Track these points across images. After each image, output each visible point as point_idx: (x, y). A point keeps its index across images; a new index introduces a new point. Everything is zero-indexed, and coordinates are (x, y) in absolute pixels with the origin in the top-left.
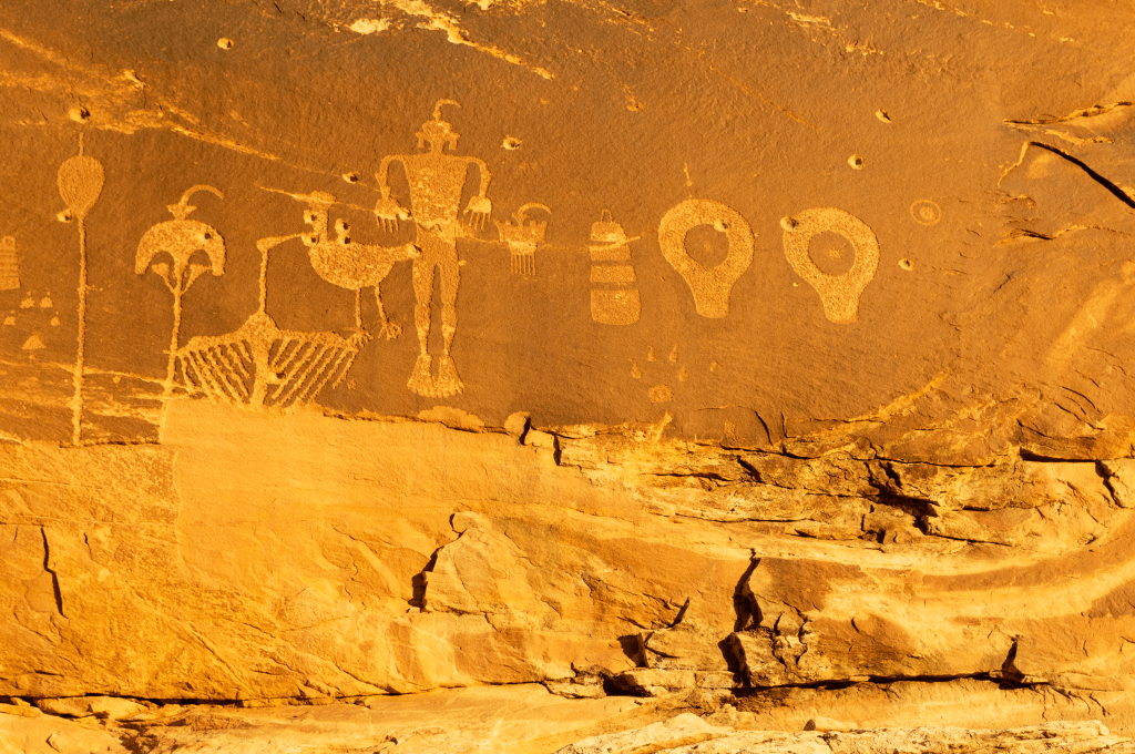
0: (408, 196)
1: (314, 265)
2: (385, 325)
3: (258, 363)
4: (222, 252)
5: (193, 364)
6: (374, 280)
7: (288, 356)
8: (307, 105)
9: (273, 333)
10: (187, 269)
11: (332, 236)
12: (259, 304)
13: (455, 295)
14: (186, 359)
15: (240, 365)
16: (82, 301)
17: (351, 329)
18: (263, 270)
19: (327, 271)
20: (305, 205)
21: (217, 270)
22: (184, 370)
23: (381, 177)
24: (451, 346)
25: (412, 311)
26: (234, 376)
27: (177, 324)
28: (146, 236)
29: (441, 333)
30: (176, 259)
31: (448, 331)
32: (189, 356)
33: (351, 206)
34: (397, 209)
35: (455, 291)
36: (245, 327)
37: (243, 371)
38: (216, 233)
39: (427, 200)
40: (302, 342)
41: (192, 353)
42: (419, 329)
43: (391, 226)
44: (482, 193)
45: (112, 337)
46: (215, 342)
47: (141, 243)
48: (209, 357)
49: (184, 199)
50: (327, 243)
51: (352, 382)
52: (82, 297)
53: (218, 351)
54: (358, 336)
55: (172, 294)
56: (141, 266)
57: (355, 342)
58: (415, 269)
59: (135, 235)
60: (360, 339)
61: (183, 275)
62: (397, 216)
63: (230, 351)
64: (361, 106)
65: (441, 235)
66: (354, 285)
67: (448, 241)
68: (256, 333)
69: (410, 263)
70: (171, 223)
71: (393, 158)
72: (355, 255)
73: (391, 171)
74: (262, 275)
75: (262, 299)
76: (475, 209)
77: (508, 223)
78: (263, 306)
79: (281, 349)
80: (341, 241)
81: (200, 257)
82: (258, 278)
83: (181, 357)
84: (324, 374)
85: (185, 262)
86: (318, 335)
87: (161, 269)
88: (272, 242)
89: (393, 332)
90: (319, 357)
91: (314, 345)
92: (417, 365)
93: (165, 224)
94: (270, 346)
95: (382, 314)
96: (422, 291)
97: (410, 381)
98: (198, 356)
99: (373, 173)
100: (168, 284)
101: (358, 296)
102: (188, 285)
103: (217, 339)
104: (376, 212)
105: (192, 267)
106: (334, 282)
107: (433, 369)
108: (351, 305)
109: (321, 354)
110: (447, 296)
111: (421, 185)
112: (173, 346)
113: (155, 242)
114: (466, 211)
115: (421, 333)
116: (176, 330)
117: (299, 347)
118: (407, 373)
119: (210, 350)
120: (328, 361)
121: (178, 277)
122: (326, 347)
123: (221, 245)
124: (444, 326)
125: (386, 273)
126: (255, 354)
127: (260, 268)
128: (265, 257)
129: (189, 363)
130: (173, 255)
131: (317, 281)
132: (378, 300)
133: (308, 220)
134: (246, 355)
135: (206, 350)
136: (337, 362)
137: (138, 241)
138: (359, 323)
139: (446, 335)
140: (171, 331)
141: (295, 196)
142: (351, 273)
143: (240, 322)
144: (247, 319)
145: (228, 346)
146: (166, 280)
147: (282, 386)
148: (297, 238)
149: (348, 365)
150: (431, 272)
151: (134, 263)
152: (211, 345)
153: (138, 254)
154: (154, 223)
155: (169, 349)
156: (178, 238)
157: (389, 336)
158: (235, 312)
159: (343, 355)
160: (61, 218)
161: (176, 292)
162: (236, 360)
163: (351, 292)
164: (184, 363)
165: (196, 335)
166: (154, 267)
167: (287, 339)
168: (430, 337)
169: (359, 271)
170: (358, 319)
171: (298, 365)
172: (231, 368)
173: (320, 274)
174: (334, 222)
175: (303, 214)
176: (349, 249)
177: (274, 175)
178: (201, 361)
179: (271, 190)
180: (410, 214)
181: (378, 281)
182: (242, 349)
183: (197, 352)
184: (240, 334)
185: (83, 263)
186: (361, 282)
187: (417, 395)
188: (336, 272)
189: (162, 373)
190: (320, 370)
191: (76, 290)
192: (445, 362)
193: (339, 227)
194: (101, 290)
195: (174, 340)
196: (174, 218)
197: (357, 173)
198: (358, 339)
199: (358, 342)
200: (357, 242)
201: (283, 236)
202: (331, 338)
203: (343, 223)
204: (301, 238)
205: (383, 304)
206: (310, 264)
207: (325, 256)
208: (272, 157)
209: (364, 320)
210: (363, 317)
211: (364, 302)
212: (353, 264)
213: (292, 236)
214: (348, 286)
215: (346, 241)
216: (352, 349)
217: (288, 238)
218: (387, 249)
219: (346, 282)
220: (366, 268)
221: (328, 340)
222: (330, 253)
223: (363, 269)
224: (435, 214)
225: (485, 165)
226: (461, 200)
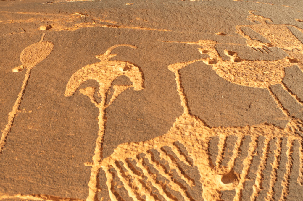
0: (263, 38)
1: (221, 75)
3: (198, 166)
4: (140, 76)
5: (119, 175)
6: (275, 80)
7: (231, 154)
9: (205, 133)
10: (111, 89)
11: (224, 58)
12: (182, 108)
14: (111, 170)
15: (178, 170)
16: (10, 123)
18: (178, 83)
19: (233, 78)
20: (198, 46)
21: (137, 86)
22: (108, 184)
23: (239, 33)
26: (174, 187)
27: (100, 134)
28: (77, 73)
30: (100, 84)
32: (114, 166)
33: (230, 44)
34: (261, 44)
36: (173, 129)
37: (183, 177)
38: (133, 66)
39: (276, 39)
40: (239, 136)
41: (117, 163)
43: (264, 51)
45: (29, 154)
46: (143, 147)
47: (73, 77)
48: (139, 165)
49: (108, 52)
50: (224, 63)
52: (10, 120)
53: (149, 157)
54: (292, 124)
55: (97, 110)
56: (69, 91)
57: (293, 130)
59: (69, 73)
60: (296, 127)
61: (106, 94)
62: (264, 46)
63: (162, 155)
64: (209, 13)
66: (264, 85)
68: (187, 134)
69: (296, 68)
70: (98, 64)
71: (240, 26)
72: (250, 67)
73: (243, 30)
74: (178, 87)
75: (183, 103)
78: (186, 109)
79: (220, 147)
80: (233, 60)
81: (123, 80)
82: (176, 88)
83: (105, 169)
84: (281, 168)
85: (109, 84)
87: (88, 91)
88: (179, 66)
90: (264, 150)
91: (253, 138)
93: (93, 65)
94: (207, 145)
98: (125, 166)
99: (234, 31)
100: (93, 101)
101: (270, 92)
102: (111, 100)
103: (146, 145)
104: (249, 46)
105: (115, 87)
106: (243, 85)
109: (266, 146)
111: (266, 34)
112: (96, 158)
113: (84, 75)
116: (99, 139)
117: (239, 142)
119: (138, 157)
120: (276, 153)
121: (103, 95)
122: (267, 139)
123: (138, 71)
125: (282, 75)
126: (192, 156)
127: (175, 81)
128: (176, 74)
129: (114, 175)
130: (98, 81)
132: (290, 93)
134: (182, 158)
135: (134, 157)
136: (288, 153)
137: (70, 77)
138: (285, 113)
140: (94, 141)
141: (188, 43)
142: (254, 78)
143: (168, 125)
144: (174, 121)
145: (159, 150)
146: (91, 98)
147: (238, 191)
148: (199, 62)
151: (64, 90)
152: (140, 151)
153: (69, 83)
154: (84, 65)
155: (91, 161)
156: (103, 71)
158: (160, 117)
159: (289, 145)
160: (15, 70)
161: (101, 107)
162: (172, 166)
163: (263, 90)
164: (109, 176)
165: (121, 142)
166: (81, 91)
167: (222, 137)
169: (260, 76)
170: (282, 109)
171: (246, 162)
172: (167, 176)
173: (229, 80)
174: (222, 52)
175: (198, 49)
177: (170, 36)
178: (130, 172)
179: (170, 42)
180: (270, 45)
181: (279, 81)
182: (175, 151)
183: (123, 161)
184: (171, 136)
185: (21, 94)
186: (265, 83)
188: (241, 78)
189: (81, 190)
191: (7, 115)
193: (226, 54)
194: (30, 112)
195: (97, 150)
196: (100, 61)
197: (223, 32)
198: (294, 127)
199: (296, 130)
200: (246, 60)
201: (187, 61)
202: (267, 129)
203: (229, 52)
204: (202, 61)
205: (296, 96)
206: (218, 75)
207: (226, 70)
208: (165, 30)
209: (289, 110)
210: (286, 108)
211: (279, 97)
212: (251, 72)
213: (194, 61)
214: (256, 87)
215: (236, 61)
216: (294, 138)
217: (191, 62)
218: (272, 62)
219: (253, 84)
220: (264, 74)
221: (265, 132)
222: (229, 68)
223: (262, 74)
224: (288, 45)
225: (295, 27)
226: (297, 38)
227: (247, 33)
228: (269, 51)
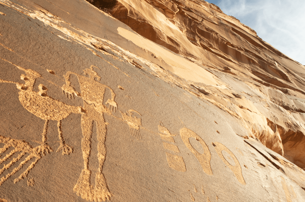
0: (79, 88)
1: (20, 99)
2: (61, 145)
6: (58, 118)
8: (35, 43)
11: (35, 89)
13: (104, 139)
17: (38, 142)
19: (28, 105)
20: (24, 73)
23: (66, 77)
24: (102, 167)
25: (80, 140)
29: (97, 158)
31: (101, 157)
33: (49, 82)
34: (73, 91)
35: (104, 136)
39: (88, 93)
42: (84, 152)
43: (70, 96)
44: (112, 99)
50: (32, 92)
51: (31, 180)
54: (42, 147)
57: (39, 151)
58: (82, 119)
60: (43, 150)
62: (73, 93)
64: (60, 53)
65: (96, 108)
66: (45, 118)
67: (99, 112)
69: (80, 115)
71: (72, 73)
72: (48, 103)
73: (71, 76)
76: (110, 104)
77: (125, 114)
80: (40, 93)
84: (9, 169)
86: (12, 140)
89: (67, 150)
90: (7, 156)
91: (6, 146)
92: (81, 174)
95: (60, 138)
96: (86, 131)
97: (75, 187)
99: (63, 74)
101: (46, 123)
104: (63, 89)
106: (31, 112)
107: (91, 181)
108: (40, 128)
109: (10, 154)
110: (100, 137)
111: (85, 86)
114: (106, 103)
115: (85, 156)
118: (74, 180)
120: (14, 160)
122: (16, 150)
124: (98, 154)
125: (65, 117)
131: (19, 107)
132: (59, 129)
133: (22, 78)
136: (22, 163)
138: (43, 139)
139: (99, 159)
141: (18, 67)
142: (44, 111)
148: (13, 84)
149: (31, 166)
150: (91, 123)
157: (63, 153)
159: (27, 159)
163: (42, 120)
168: (90, 158)
169: (49, 111)
170: (43, 137)
173: (24, 105)
174: (38, 84)
175: (21, 75)
176: (45, 99)
177: (9, 56)
179: (5, 60)
180: (79, 95)
181: (59, 119)
186: (49, 117)
187: (80, 197)
188: (34, 107)
190: (7, 166)
192: (99, 176)
193: (40, 87)
197: (54, 71)
198: (41, 149)
199: (41, 151)
200: (50, 97)
201: (4, 80)
202: (21, 144)
203: (43, 87)
204: (16, 84)
205: (61, 132)
206: (18, 98)
207: (29, 97)
208: (10, 50)
209: (48, 138)
210: (47, 136)
211: (49, 128)
212: (45, 106)
213: (10, 82)
214: (40, 117)
215: (43, 95)
216: (35, 156)
217: (7, 82)
218: (67, 106)
219: (39, 114)
220: (53, 110)
221: (18, 145)
222: (32, 97)
223: (52, 111)
224: (92, 99)
225: (112, 90)
226: (103, 98)
227: (71, 80)
228: (73, 98)
